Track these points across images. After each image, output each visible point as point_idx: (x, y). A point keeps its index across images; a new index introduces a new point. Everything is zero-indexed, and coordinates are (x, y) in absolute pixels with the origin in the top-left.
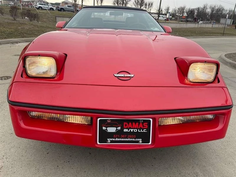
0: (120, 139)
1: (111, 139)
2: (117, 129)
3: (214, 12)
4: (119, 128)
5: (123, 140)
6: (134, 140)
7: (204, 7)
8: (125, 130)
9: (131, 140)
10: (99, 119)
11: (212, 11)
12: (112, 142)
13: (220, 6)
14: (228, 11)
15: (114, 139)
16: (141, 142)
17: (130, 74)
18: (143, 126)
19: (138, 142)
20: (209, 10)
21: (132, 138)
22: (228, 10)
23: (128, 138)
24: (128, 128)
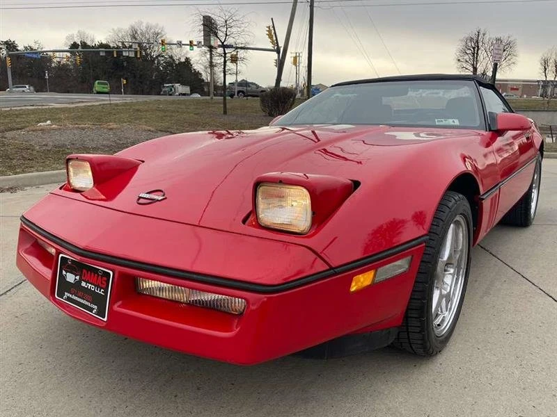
1: (68, 295)
2: (76, 279)
4: (78, 278)
5: (78, 299)
6: (89, 305)
8: (83, 284)
9: (87, 303)
10: (61, 256)
15: (71, 296)
16: (95, 311)
19: (91, 310)
21: (88, 301)
23: (84, 299)
24: (87, 282)
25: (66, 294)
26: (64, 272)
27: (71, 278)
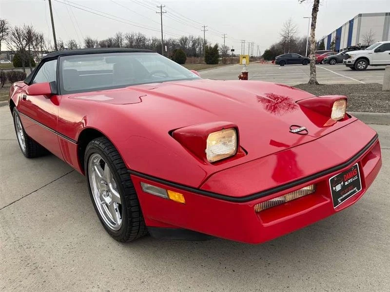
0: (345, 195)
1: (340, 199)
2: (341, 185)
3: (134, 44)
4: (342, 183)
5: (346, 194)
6: (352, 191)
7: (118, 38)
8: (346, 183)
10: (330, 180)
11: (131, 42)
12: (342, 200)
13: (139, 34)
14: (151, 41)
15: (341, 198)
16: (357, 190)
17: (300, 127)
18: (355, 173)
19: (355, 191)
20: (125, 42)
22: (151, 39)
23: (348, 191)
24: (347, 181)
25: (339, 200)
26: (334, 188)
27: (338, 188)
